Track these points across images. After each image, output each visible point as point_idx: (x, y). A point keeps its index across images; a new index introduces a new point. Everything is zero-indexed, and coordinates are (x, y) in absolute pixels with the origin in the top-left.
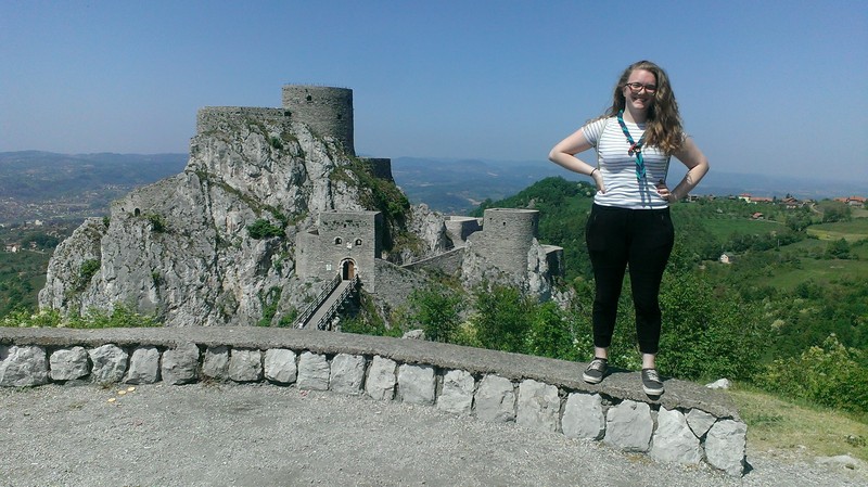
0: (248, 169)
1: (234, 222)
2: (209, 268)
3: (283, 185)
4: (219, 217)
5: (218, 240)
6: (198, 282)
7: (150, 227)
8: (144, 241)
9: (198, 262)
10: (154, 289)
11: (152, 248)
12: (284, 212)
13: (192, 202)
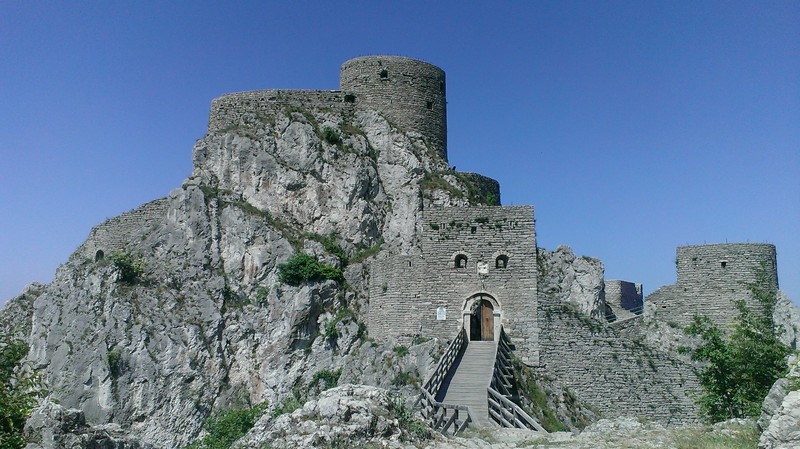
0: (285, 178)
1: (257, 263)
2: (207, 344)
3: (341, 198)
4: (231, 256)
5: (227, 293)
6: (187, 369)
7: (115, 276)
8: (103, 301)
9: (190, 333)
10: (109, 382)
11: (116, 311)
12: (343, 244)
13: (190, 233)
